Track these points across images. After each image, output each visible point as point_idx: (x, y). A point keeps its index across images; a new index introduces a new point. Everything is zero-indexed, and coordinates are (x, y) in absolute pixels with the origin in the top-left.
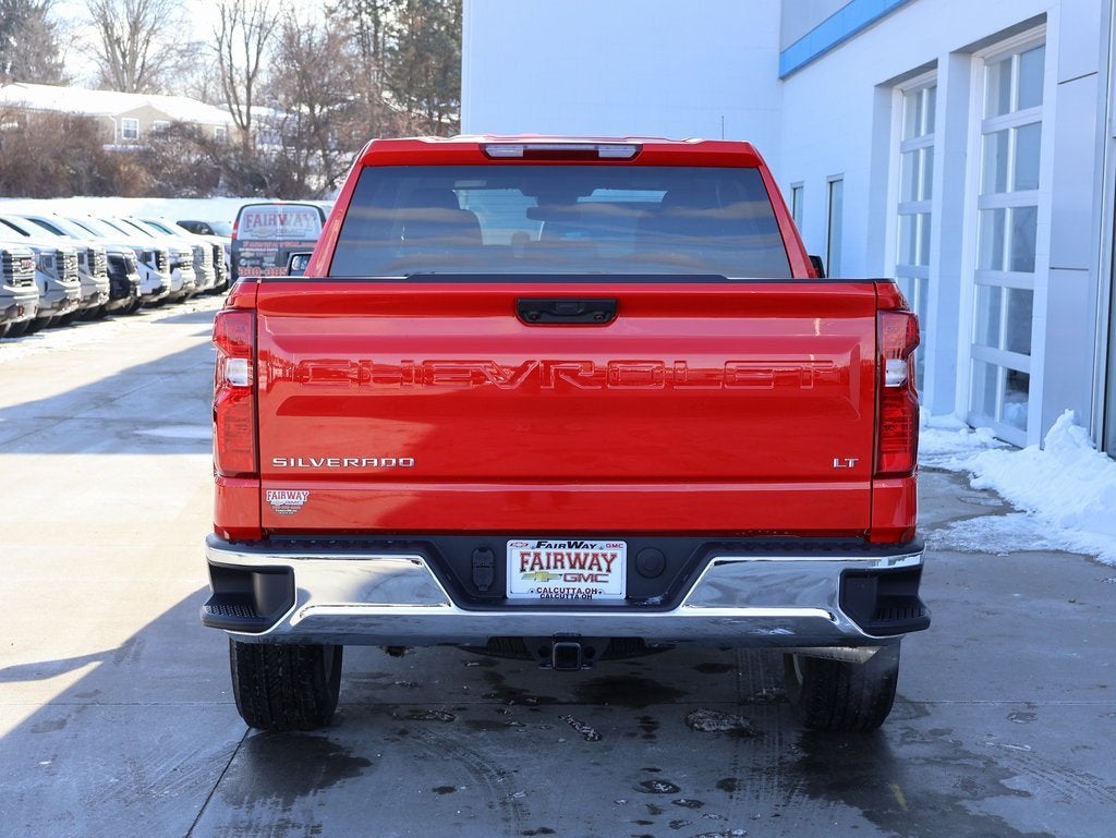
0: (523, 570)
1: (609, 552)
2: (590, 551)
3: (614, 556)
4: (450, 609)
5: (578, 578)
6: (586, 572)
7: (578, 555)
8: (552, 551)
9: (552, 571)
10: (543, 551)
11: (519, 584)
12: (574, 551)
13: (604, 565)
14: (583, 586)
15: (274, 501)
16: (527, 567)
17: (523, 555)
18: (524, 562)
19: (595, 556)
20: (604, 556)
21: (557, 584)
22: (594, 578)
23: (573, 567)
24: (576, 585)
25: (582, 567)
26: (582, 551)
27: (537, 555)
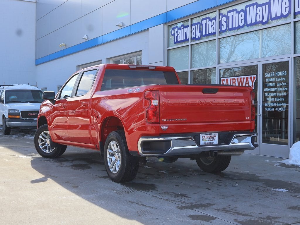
0: (202, 139)
1: (215, 135)
2: (212, 135)
3: (216, 136)
4: (196, 146)
5: (210, 140)
6: (212, 139)
7: (210, 136)
8: (207, 135)
9: (206, 139)
10: (205, 136)
11: (202, 142)
12: (210, 135)
13: (214, 138)
14: (211, 142)
15: (162, 128)
16: (203, 139)
17: (202, 136)
18: (202, 138)
19: (213, 136)
20: (214, 136)
21: (207, 142)
22: (213, 140)
23: (210, 138)
24: (210, 142)
25: (211, 138)
26: (211, 135)
27: (204, 136)
